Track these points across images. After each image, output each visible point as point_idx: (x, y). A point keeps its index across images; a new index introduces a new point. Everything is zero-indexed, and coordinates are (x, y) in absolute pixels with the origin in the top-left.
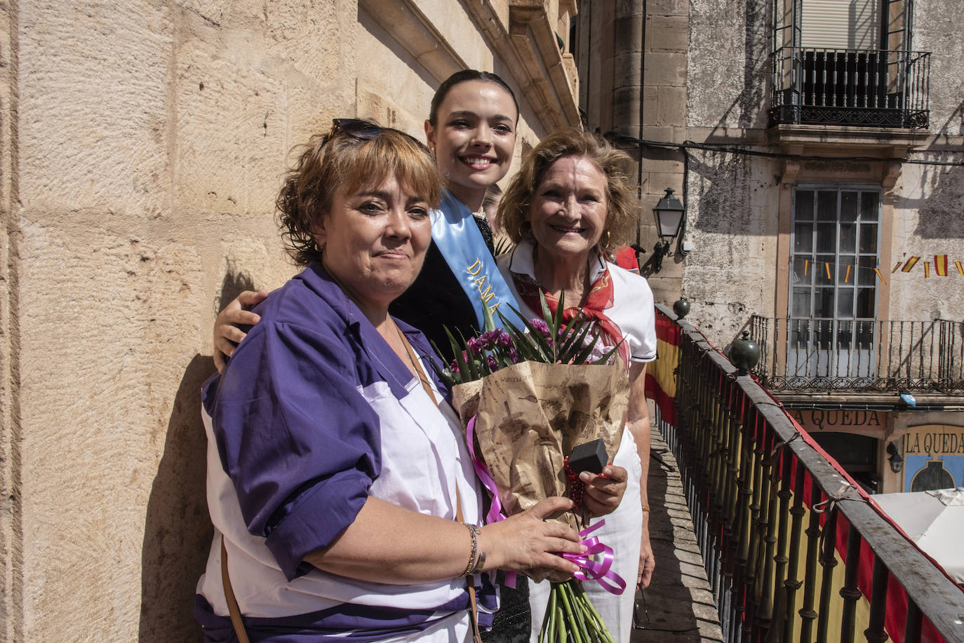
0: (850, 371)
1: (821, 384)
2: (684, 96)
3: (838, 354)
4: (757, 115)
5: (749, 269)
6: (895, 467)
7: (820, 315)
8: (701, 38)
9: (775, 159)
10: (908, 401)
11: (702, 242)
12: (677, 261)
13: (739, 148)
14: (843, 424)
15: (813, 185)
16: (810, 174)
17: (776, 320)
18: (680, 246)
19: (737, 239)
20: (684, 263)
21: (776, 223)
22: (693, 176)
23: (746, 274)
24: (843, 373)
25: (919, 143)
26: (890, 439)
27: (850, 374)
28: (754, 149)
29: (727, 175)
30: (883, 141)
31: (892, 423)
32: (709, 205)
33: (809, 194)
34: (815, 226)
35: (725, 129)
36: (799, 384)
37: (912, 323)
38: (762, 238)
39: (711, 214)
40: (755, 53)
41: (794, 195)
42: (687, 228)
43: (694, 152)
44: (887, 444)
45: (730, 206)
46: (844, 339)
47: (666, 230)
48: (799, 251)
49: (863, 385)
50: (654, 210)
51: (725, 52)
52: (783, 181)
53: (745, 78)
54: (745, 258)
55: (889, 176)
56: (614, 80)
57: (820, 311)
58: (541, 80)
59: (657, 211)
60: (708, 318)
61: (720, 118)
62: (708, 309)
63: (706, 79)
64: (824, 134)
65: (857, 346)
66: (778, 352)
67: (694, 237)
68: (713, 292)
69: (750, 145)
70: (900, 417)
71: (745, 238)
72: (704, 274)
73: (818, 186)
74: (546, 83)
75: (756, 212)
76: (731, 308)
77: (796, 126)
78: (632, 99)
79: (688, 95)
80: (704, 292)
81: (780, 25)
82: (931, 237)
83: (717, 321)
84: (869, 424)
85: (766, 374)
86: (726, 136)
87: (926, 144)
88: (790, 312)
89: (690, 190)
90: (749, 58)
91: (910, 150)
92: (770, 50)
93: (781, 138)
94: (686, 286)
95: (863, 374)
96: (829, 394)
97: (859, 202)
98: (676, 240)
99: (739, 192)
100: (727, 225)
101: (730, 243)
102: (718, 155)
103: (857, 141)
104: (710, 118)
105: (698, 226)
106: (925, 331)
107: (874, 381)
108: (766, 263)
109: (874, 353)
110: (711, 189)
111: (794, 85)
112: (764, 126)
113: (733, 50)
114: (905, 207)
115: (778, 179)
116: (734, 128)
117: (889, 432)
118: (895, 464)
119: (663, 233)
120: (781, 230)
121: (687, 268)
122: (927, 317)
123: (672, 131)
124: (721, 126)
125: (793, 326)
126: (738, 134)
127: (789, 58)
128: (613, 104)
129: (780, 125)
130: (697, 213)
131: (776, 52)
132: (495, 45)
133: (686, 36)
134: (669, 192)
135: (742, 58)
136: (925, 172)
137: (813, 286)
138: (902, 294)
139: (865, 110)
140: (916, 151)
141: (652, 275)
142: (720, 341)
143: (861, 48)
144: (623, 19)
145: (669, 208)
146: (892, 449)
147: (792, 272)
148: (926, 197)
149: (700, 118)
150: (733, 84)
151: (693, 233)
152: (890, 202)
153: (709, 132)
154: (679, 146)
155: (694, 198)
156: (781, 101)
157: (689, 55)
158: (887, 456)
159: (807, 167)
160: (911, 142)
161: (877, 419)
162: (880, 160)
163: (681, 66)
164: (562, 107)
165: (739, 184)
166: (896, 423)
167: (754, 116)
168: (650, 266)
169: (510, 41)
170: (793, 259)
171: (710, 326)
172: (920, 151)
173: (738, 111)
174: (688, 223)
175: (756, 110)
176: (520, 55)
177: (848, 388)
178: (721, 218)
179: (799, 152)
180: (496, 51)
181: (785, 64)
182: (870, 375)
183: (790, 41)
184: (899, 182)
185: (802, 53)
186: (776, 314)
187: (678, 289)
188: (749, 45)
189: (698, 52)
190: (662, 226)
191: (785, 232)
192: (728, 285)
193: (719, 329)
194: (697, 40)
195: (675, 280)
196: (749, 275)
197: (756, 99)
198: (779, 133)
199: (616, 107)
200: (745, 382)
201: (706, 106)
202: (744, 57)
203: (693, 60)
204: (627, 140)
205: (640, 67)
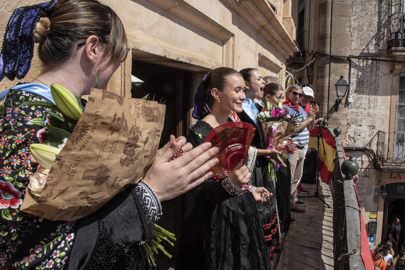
2: (349, 36)
5: (377, 111)
8: (357, 11)
9: (390, 63)
11: (357, 99)
12: (345, 107)
13: (374, 58)
17: (389, 133)
18: (347, 100)
19: (372, 97)
20: (349, 108)
21: (390, 91)
22: (353, 70)
23: (376, 113)
28: (381, 58)
29: (369, 70)
32: (360, 83)
35: (368, 49)
36: (399, 161)
38: (384, 97)
39: (361, 87)
40: (382, 16)
41: (399, 78)
42: (350, 93)
43: (353, 60)
45: (370, 83)
47: (340, 94)
48: (401, 103)
50: (335, 85)
51: (368, 16)
52: (394, 72)
53: (378, 27)
54: (376, 106)
56: (319, 30)
58: (266, 26)
59: (336, 85)
60: (359, 131)
61: (366, 45)
62: (359, 127)
63: (360, 28)
66: (389, 147)
67: (353, 96)
68: (361, 120)
69: (379, 57)
71: (376, 97)
72: (357, 113)
74: (269, 27)
75: (381, 86)
76: (369, 127)
77: (400, 48)
78: (327, 37)
79: (351, 35)
80: (357, 120)
81: (394, 4)
83: (363, 133)
85: (384, 157)
86: (369, 53)
88: (396, 129)
89: (352, 76)
90: (379, 19)
92: (389, 15)
93: (393, 53)
94: (349, 117)
98: (345, 98)
99: (373, 77)
100: (368, 91)
101: (369, 100)
102: (365, 61)
105: (355, 92)
108: (385, 108)
110: (361, 76)
111: (399, 30)
112: (386, 48)
113: (371, 15)
115: (392, 71)
116: (372, 49)
119: (339, 95)
120: (392, 94)
121: (350, 110)
123: (344, 51)
124: (366, 48)
125: (397, 136)
126: (374, 52)
127: (398, 18)
129: (393, 48)
130: (355, 86)
131: (391, 15)
132: (232, 7)
133: (351, 10)
134: (342, 77)
135: (376, 19)
141: (335, 113)
142: (364, 141)
144: (323, 4)
145: (341, 84)
147: (397, 112)
149: (356, 45)
150: (371, 30)
151: (353, 95)
153: (361, 51)
154: (347, 57)
155: (354, 80)
156: (393, 37)
157: (352, 18)
163: (348, 23)
164: (284, 40)
165: (374, 74)
167: (381, 44)
168: (333, 109)
169: (241, 5)
170: (398, 107)
171: (360, 135)
173: (374, 42)
174: (350, 91)
175: (382, 41)
176: (250, 13)
178: (365, 88)
179: (402, 60)
180: (234, 10)
181: (396, 21)
183: (398, 11)
185: (404, 16)
186: (389, 131)
187: (346, 119)
188: (379, 13)
189: (356, 17)
190: (338, 92)
191: (395, 95)
192: (368, 117)
193: (363, 136)
194: (355, 12)
195: (344, 115)
196: (378, 113)
197: (382, 36)
198: (392, 51)
199: (320, 41)
200: (348, 185)
201: (359, 40)
202: (377, 18)
203: (354, 20)
204: (324, 55)
205: (330, 24)
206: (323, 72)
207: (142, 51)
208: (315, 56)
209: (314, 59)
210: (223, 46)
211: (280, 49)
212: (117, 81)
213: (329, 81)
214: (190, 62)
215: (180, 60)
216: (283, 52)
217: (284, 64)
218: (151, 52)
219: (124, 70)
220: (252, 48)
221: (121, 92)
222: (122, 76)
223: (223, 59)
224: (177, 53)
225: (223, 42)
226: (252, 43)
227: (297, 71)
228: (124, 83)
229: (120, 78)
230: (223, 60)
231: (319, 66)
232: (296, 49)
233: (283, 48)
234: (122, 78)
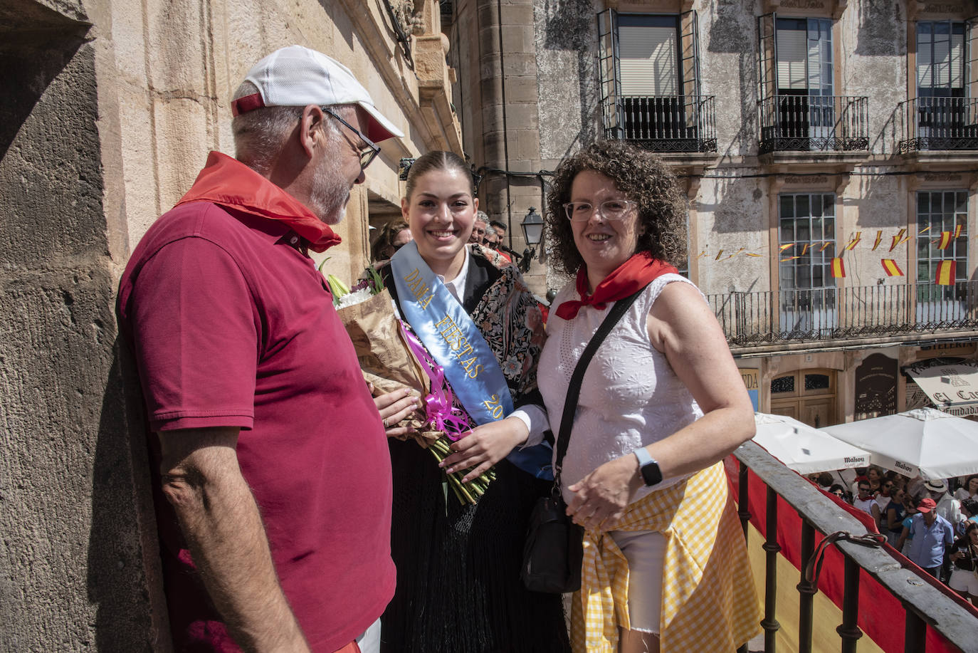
2: (537, 137)
8: (547, 91)
12: (541, 263)
25: (711, 163)
30: (685, 163)
37: (716, 296)
40: (588, 101)
43: (547, 178)
47: (531, 240)
50: (521, 225)
51: (566, 101)
53: (582, 120)
55: (692, 188)
56: (483, 127)
59: (524, 225)
61: (565, 151)
63: (553, 122)
78: (499, 141)
79: (540, 135)
81: (605, 79)
82: (725, 232)
87: (716, 164)
90: (584, 105)
91: (705, 168)
92: (599, 98)
98: (539, 246)
106: (725, 301)
111: (619, 124)
113: (571, 100)
114: (704, 211)
119: (530, 242)
122: (726, 291)
123: (530, 164)
127: (614, 103)
128: (484, 145)
131: (603, 99)
133: (536, 91)
134: (532, 210)
135: (578, 105)
136: (717, 184)
139: (672, 141)
140: (709, 169)
143: (665, 94)
144: (487, 80)
145: (533, 222)
148: (719, 202)
149: (550, 152)
150: (573, 125)
152: (694, 208)
154: (537, 174)
157: (539, 104)
160: (706, 163)
162: (684, 177)
163: (533, 114)
172: (713, 169)
173: (578, 145)
181: (611, 108)
183: (613, 91)
184: (699, 192)
185: (623, 99)
187: (544, 284)
188: (583, 95)
189: (545, 102)
190: (528, 236)
194: (544, 93)
195: (540, 277)
197: (591, 135)
199: (486, 148)
201: (554, 143)
202: (580, 105)
203: (542, 108)
204: (496, 172)
205: (502, 116)
206: (498, 203)
213: (510, 218)
231: (488, 192)
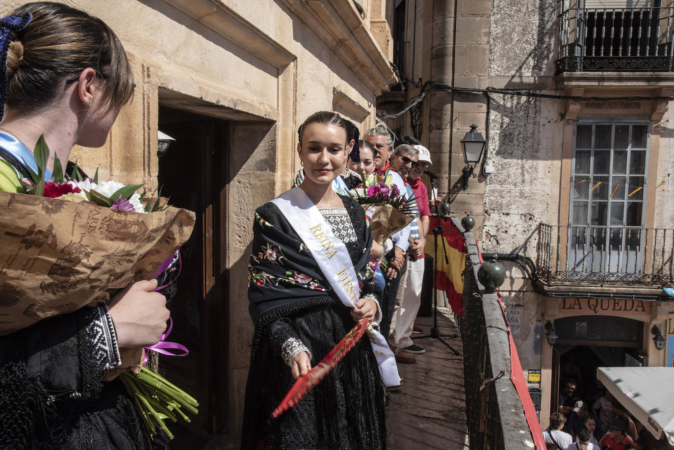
0: (620, 268)
1: (595, 278)
2: (487, 52)
3: (610, 255)
4: (546, 65)
5: (538, 188)
6: (658, 346)
7: (597, 223)
9: (560, 100)
10: (669, 294)
11: (500, 166)
12: (480, 181)
13: (531, 92)
14: (614, 309)
15: (591, 121)
16: (589, 111)
17: (559, 228)
18: (483, 169)
19: (528, 163)
20: (486, 182)
21: (560, 152)
22: (493, 115)
23: (535, 191)
24: (613, 269)
26: (654, 323)
27: (620, 271)
28: (544, 92)
29: (522, 113)
30: (652, 83)
31: (656, 310)
32: (506, 137)
33: (588, 128)
34: (592, 153)
35: (520, 76)
36: (577, 278)
38: (549, 162)
39: (508, 145)
40: (546, 15)
41: (575, 128)
42: (489, 155)
43: (494, 96)
44: (651, 326)
45: (523, 138)
46: (616, 243)
47: (470, 157)
48: (579, 173)
49: (630, 279)
50: (461, 142)
51: (521, 15)
52: (567, 118)
53: (539, 35)
54: (535, 179)
55: (656, 111)
56: (432, 40)
57: (596, 220)
58: (346, 40)
59: (464, 142)
60: (504, 225)
61: (516, 68)
62: (504, 218)
63: (506, 37)
64: (602, 79)
65: (626, 249)
66: (559, 252)
67: (494, 162)
68: (508, 205)
69: (540, 90)
70: (662, 305)
71: (535, 162)
72: (501, 191)
73: (595, 121)
74: (351, 42)
75: (544, 143)
76: (523, 218)
77: (578, 73)
78: (446, 55)
79: (491, 50)
80: (501, 205)
83: (512, 228)
84: (636, 310)
85: (550, 270)
86: (522, 82)
88: (571, 220)
89: (491, 125)
90: (541, 20)
92: (559, 12)
94: (487, 200)
95: (631, 270)
96: (602, 286)
97: (631, 133)
98: (479, 165)
99: (530, 127)
100: (520, 153)
101: (523, 167)
102: (515, 98)
103: (629, 84)
104: (508, 68)
105: (498, 153)
107: (640, 277)
108: (551, 183)
109: (641, 254)
110: (508, 124)
111: (577, 40)
112: (552, 74)
113: (528, 13)
114: (671, 136)
115: (562, 116)
116: (528, 76)
117: (654, 316)
118: (659, 343)
119: (468, 160)
120: (562, 157)
121: (487, 186)
123: (477, 80)
124: (518, 74)
125: (573, 232)
126: (532, 80)
127: (575, 18)
128: (432, 59)
129: (565, 73)
130: (497, 143)
131: (563, 13)
132: (293, 10)
133: (490, 4)
134: (473, 128)
135: (535, 20)
137: (590, 201)
138: (666, 206)
139: (638, 59)
141: (461, 192)
142: (513, 243)
143: (637, 7)
145: (473, 140)
146: (656, 330)
147: (572, 190)
149: (500, 69)
150: (527, 41)
151: (493, 159)
152: (657, 132)
153: (507, 80)
154: (483, 91)
155: (495, 132)
156: (566, 53)
157: (492, 18)
158: (651, 336)
159: (587, 106)
161: (643, 306)
162: (649, 99)
163: (485, 28)
164: (373, 62)
165: (530, 120)
166: (659, 310)
167: (544, 66)
168: (459, 185)
169: (307, 6)
170: (573, 179)
171: (506, 232)
173: (531, 62)
174: (489, 152)
175: (546, 61)
176: (321, 19)
177: (618, 281)
178: (516, 147)
179: (580, 94)
180: (296, 16)
181: (571, 23)
182: (637, 272)
183: (576, 4)
184: (666, 116)
185: (585, 13)
186: (559, 223)
187: (481, 202)
188: (542, 9)
189: (499, 16)
190: (467, 154)
191: (567, 158)
192: (521, 200)
193: (512, 233)
194: (498, 6)
195: (478, 196)
196: (538, 192)
197: (546, 52)
198: (563, 80)
199: (434, 61)
200: (489, 300)
201: (505, 59)
202: (538, 18)
203: (496, 22)
204: (441, 87)
205: (453, 30)
206: (440, 118)
207: (172, 91)
208: (426, 89)
209: (424, 95)
210: (277, 77)
211: (367, 79)
212: (137, 137)
213: (451, 135)
214: (235, 106)
215: (221, 104)
216: (371, 83)
217: (372, 105)
218: (183, 92)
219: (149, 121)
220: (323, 79)
221: (144, 155)
222: (144, 130)
223: (278, 98)
224: (217, 92)
225: (278, 69)
226: (324, 70)
227: (394, 116)
228: (149, 141)
229: (142, 133)
230: (278, 102)
231: (433, 107)
232: (394, 78)
233: (372, 77)
234: (144, 133)
